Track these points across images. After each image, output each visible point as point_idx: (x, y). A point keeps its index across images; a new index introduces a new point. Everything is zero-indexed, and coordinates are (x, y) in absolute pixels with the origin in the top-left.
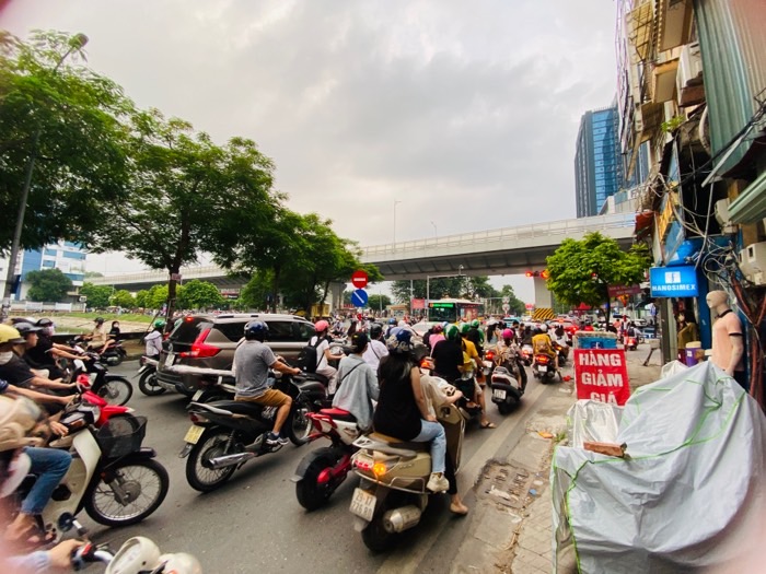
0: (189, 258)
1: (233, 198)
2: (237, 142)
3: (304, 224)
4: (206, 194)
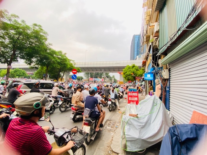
0: (15, 61)
1: (33, 43)
2: (35, 25)
3: (58, 54)
4: (22, 40)
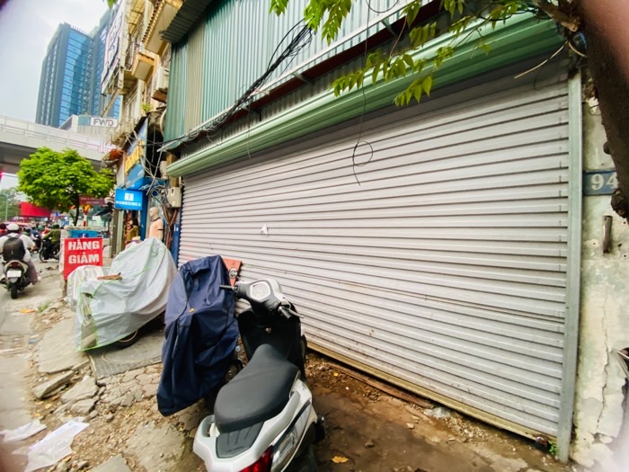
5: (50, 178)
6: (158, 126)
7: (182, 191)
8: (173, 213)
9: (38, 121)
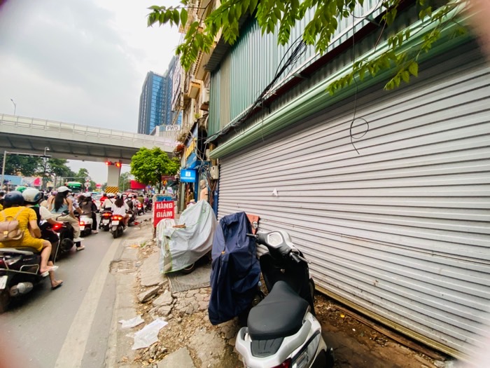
5: (147, 166)
6: (204, 127)
7: (219, 168)
8: (214, 183)
9: (139, 132)
